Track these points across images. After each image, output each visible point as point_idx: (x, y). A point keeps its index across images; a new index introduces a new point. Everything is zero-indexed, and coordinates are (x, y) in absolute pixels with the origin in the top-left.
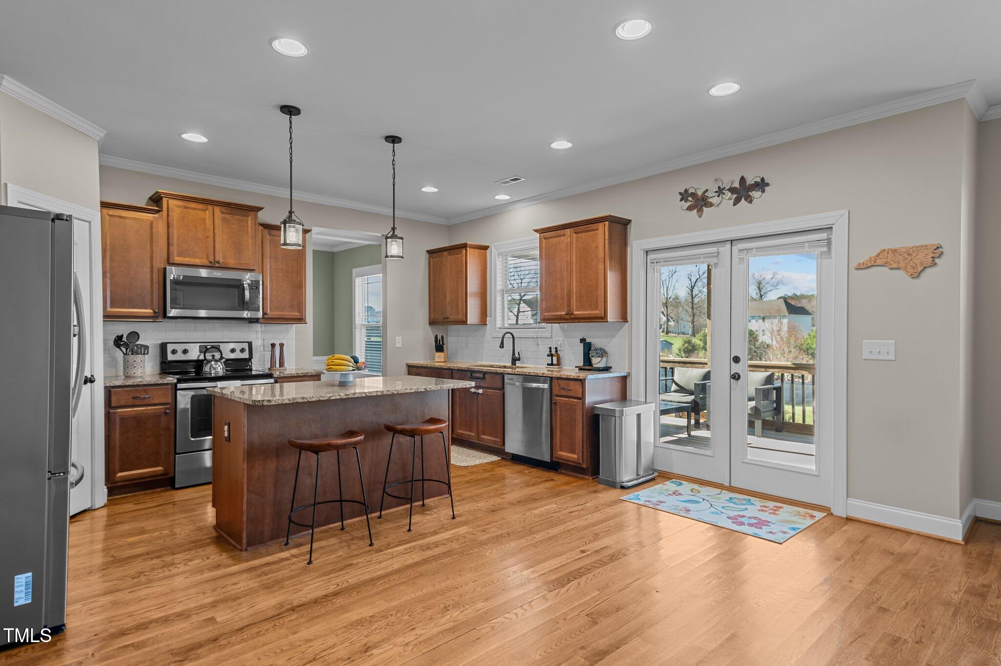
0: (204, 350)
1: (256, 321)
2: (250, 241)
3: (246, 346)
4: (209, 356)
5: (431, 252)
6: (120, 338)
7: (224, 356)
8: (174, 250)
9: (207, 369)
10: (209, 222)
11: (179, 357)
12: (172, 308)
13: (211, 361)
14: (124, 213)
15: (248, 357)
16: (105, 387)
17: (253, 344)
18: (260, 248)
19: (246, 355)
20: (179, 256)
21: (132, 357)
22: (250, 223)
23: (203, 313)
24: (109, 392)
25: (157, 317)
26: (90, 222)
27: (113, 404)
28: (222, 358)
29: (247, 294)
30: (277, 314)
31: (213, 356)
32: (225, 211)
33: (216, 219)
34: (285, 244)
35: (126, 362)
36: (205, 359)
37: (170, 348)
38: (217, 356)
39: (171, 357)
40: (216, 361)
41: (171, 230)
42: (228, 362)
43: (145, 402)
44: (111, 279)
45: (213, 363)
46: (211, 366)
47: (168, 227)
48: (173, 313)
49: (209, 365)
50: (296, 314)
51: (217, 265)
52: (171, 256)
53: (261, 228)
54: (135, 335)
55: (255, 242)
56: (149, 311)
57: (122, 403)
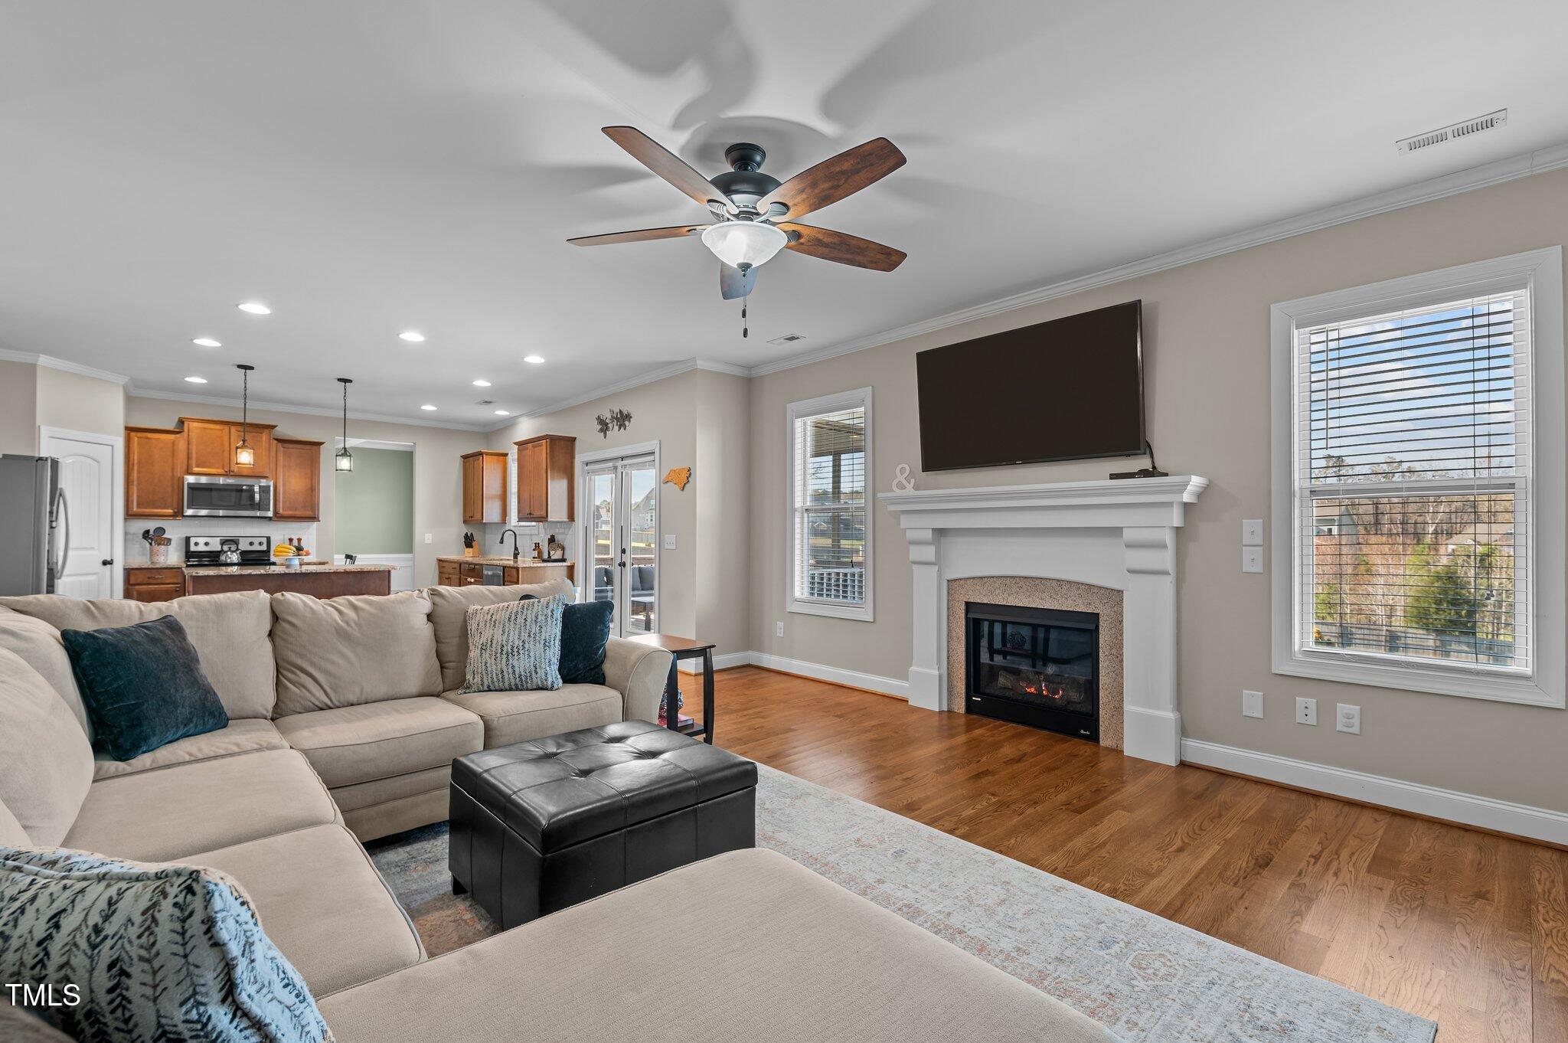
0: (223, 543)
1: (270, 519)
2: (264, 453)
3: (264, 540)
4: (226, 548)
5: (465, 457)
6: (147, 532)
7: (240, 547)
8: (194, 462)
9: (223, 558)
10: (226, 438)
11: (201, 548)
12: (188, 508)
13: (227, 552)
14: (149, 435)
15: (265, 549)
16: (125, 569)
17: (272, 539)
18: (274, 459)
19: (264, 548)
20: (197, 466)
21: (156, 547)
22: (264, 439)
23: (221, 513)
24: (129, 572)
25: (177, 516)
26: (112, 446)
27: (132, 582)
28: (237, 549)
29: (257, 497)
30: (289, 513)
31: (230, 548)
32: (240, 429)
33: (232, 437)
34: (237, 464)
35: (151, 551)
36: (222, 550)
37: (193, 541)
38: (233, 548)
39: (193, 548)
40: (233, 552)
41: (190, 447)
42: (243, 553)
43: (159, 581)
44: (138, 487)
45: (229, 553)
46: (227, 555)
47: (188, 444)
48: (189, 512)
49: (225, 555)
50: (309, 513)
51: (232, 474)
52: (190, 467)
53: (276, 442)
54: (161, 530)
55: (269, 455)
56: (170, 511)
57: (139, 581)
